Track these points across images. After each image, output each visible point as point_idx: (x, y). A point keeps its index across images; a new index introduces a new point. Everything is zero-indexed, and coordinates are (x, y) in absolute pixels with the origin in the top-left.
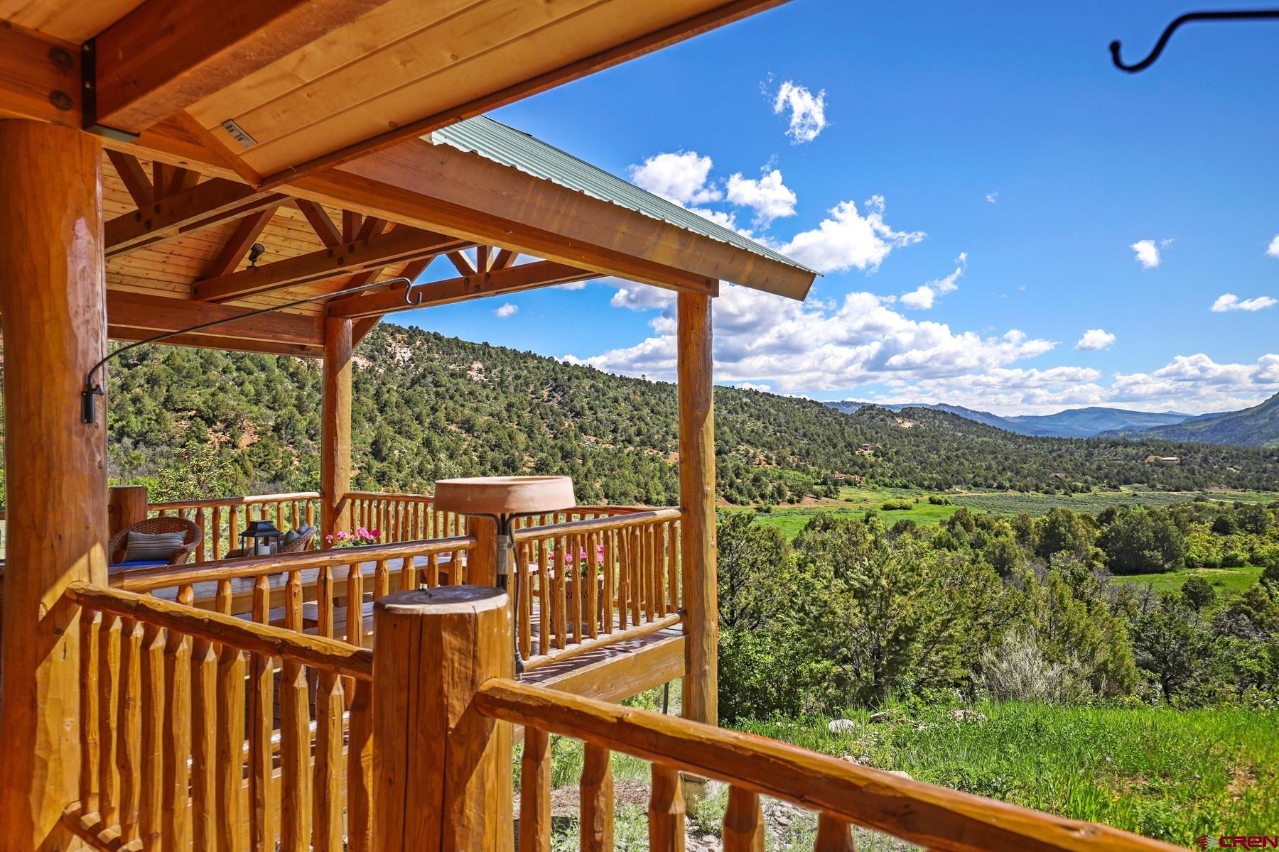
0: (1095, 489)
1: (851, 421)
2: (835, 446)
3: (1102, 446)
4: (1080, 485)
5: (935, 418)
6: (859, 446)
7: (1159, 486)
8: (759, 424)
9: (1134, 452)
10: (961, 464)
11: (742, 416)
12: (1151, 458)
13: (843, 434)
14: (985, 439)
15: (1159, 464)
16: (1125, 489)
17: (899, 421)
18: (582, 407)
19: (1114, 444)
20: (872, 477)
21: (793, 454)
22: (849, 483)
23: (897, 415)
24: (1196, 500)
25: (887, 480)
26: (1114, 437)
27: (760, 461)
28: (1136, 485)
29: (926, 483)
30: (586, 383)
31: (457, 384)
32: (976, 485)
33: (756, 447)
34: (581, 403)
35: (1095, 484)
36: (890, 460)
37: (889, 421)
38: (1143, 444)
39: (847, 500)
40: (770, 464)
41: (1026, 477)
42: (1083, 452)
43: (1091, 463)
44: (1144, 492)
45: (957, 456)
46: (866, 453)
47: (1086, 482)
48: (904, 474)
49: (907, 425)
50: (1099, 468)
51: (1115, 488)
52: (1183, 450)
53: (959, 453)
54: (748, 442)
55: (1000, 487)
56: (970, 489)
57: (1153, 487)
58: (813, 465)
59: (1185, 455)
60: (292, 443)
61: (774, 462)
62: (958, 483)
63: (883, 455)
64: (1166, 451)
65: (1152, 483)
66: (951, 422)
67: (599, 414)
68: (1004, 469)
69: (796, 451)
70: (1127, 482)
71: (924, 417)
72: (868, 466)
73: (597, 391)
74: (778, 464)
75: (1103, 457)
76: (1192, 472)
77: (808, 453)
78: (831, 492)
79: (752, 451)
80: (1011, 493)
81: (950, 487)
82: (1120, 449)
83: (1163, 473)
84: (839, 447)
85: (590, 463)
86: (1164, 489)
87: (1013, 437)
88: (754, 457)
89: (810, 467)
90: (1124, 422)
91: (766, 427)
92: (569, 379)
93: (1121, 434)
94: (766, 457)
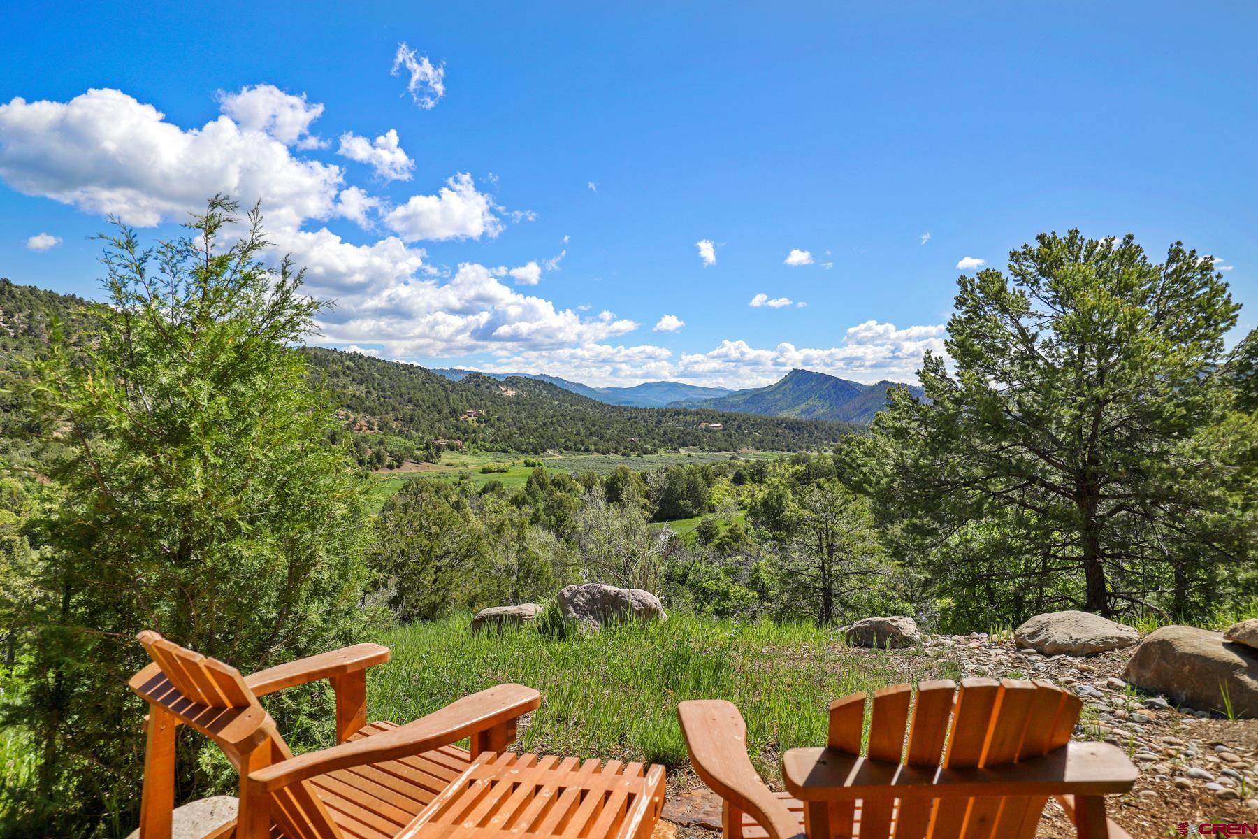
0: (661, 451)
1: (457, 388)
2: (440, 412)
3: (668, 414)
4: (650, 447)
5: (535, 387)
6: (463, 412)
7: (707, 448)
8: (363, 389)
9: (691, 419)
10: (555, 429)
11: (343, 380)
12: (703, 425)
13: (448, 400)
14: (578, 407)
15: (708, 430)
16: (683, 451)
17: (503, 389)
19: (677, 413)
20: (474, 442)
21: (396, 419)
22: (452, 448)
23: (502, 384)
24: (731, 459)
25: (488, 445)
26: (678, 407)
27: (361, 427)
28: (691, 447)
29: (523, 448)
32: (567, 449)
33: (357, 412)
35: (661, 447)
36: (492, 426)
37: (493, 389)
38: (697, 413)
39: (448, 465)
40: (372, 429)
41: (608, 441)
42: (654, 419)
43: (659, 429)
44: (697, 453)
45: (552, 422)
46: (469, 419)
47: (654, 445)
48: (503, 439)
49: (511, 393)
50: (665, 433)
51: (676, 449)
52: (725, 418)
53: (554, 420)
54: (349, 407)
55: (587, 450)
56: (561, 452)
57: (702, 449)
58: (417, 431)
59: (726, 422)
61: (376, 428)
62: (552, 447)
63: (486, 421)
64: (713, 419)
65: (702, 445)
66: (549, 392)
68: (591, 435)
69: (400, 417)
70: (684, 445)
71: (526, 385)
72: (470, 431)
74: (380, 429)
75: (669, 424)
76: (730, 436)
77: (412, 419)
78: (432, 457)
79: (352, 416)
80: (596, 455)
81: (544, 451)
82: (681, 417)
83: (710, 437)
84: (444, 413)
86: (711, 451)
87: (599, 406)
88: (355, 422)
89: (413, 432)
91: (369, 392)
93: (684, 405)
94: (368, 422)
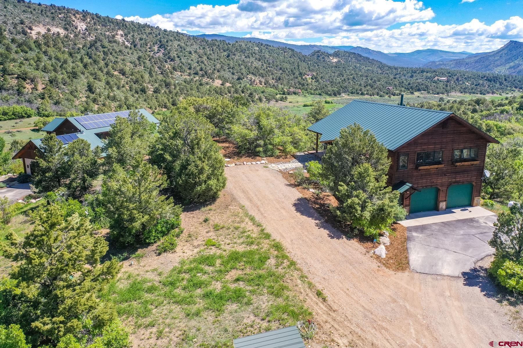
1: (307, 59)
2: (294, 74)
3: (418, 72)
4: (398, 92)
5: (349, 56)
6: (305, 74)
7: (431, 92)
8: (260, 63)
9: (430, 75)
10: (349, 83)
11: (252, 59)
12: (436, 78)
13: (298, 68)
14: (369, 68)
16: (417, 94)
17: (331, 58)
18: (174, 57)
19: (423, 72)
20: (306, 90)
21: (273, 79)
22: (295, 93)
23: (330, 55)
25: (312, 91)
27: (257, 83)
28: (423, 92)
29: (329, 93)
30: (176, 43)
31: (113, 46)
32: (352, 93)
33: (256, 76)
34: (173, 54)
35: (404, 91)
36: (317, 81)
37: (326, 58)
38: (436, 71)
39: (290, 102)
40: (261, 84)
41: (375, 89)
46: (308, 77)
47: (401, 90)
48: (320, 89)
49: (335, 60)
50: (409, 84)
51: (412, 93)
52: (450, 74)
54: (252, 73)
55: (362, 94)
56: (349, 95)
57: (429, 92)
58: (281, 84)
59: (450, 77)
60: (58, 87)
61: (263, 83)
62: (345, 92)
63: (316, 78)
64: (443, 75)
65: (429, 90)
66: (356, 59)
67: (182, 60)
68: (367, 85)
69: (274, 78)
70: (419, 90)
71: (344, 56)
72: (306, 84)
73: (181, 48)
74: (265, 84)
75: (415, 77)
77: (280, 79)
78: (283, 99)
79: (254, 78)
80: (366, 97)
81: (340, 94)
82: (425, 73)
83: (434, 86)
84: (296, 75)
85: (178, 88)
86: (433, 93)
87: (382, 66)
88: (254, 81)
89: (280, 85)
90: (441, 57)
91: (262, 65)
92: (167, 42)
94: (260, 81)
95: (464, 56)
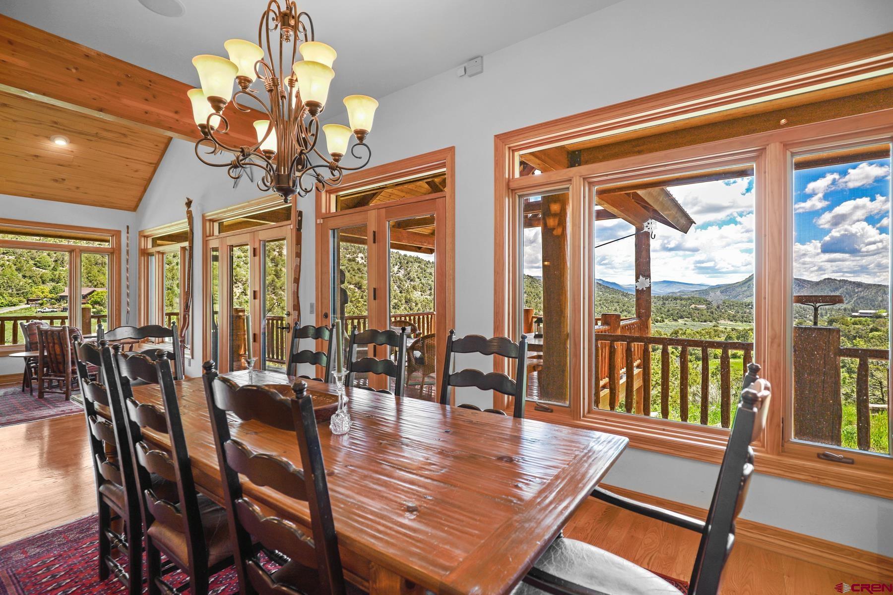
0: (666, 321)
3: (670, 299)
4: (659, 319)
7: (697, 319)
9: (685, 303)
12: (693, 306)
15: (696, 309)
16: (681, 321)
18: (414, 277)
19: (676, 299)
24: (714, 326)
26: (675, 296)
28: (686, 319)
30: (416, 265)
31: (351, 264)
34: (413, 275)
35: (666, 319)
38: (689, 299)
42: (661, 303)
43: (665, 308)
44: (689, 322)
45: (600, 304)
47: (662, 317)
50: (668, 311)
51: (676, 320)
52: (708, 302)
53: (601, 302)
57: (694, 320)
59: (709, 305)
60: (274, 293)
64: (700, 302)
65: (693, 318)
67: (423, 281)
68: (623, 311)
70: (682, 317)
73: (422, 269)
75: (670, 305)
76: (712, 313)
82: (678, 301)
83: (698, 313)
86: (699, 321)
90: (680, 288)
92: (407, 263)
93: (679, 294)
95: (704, 288)
